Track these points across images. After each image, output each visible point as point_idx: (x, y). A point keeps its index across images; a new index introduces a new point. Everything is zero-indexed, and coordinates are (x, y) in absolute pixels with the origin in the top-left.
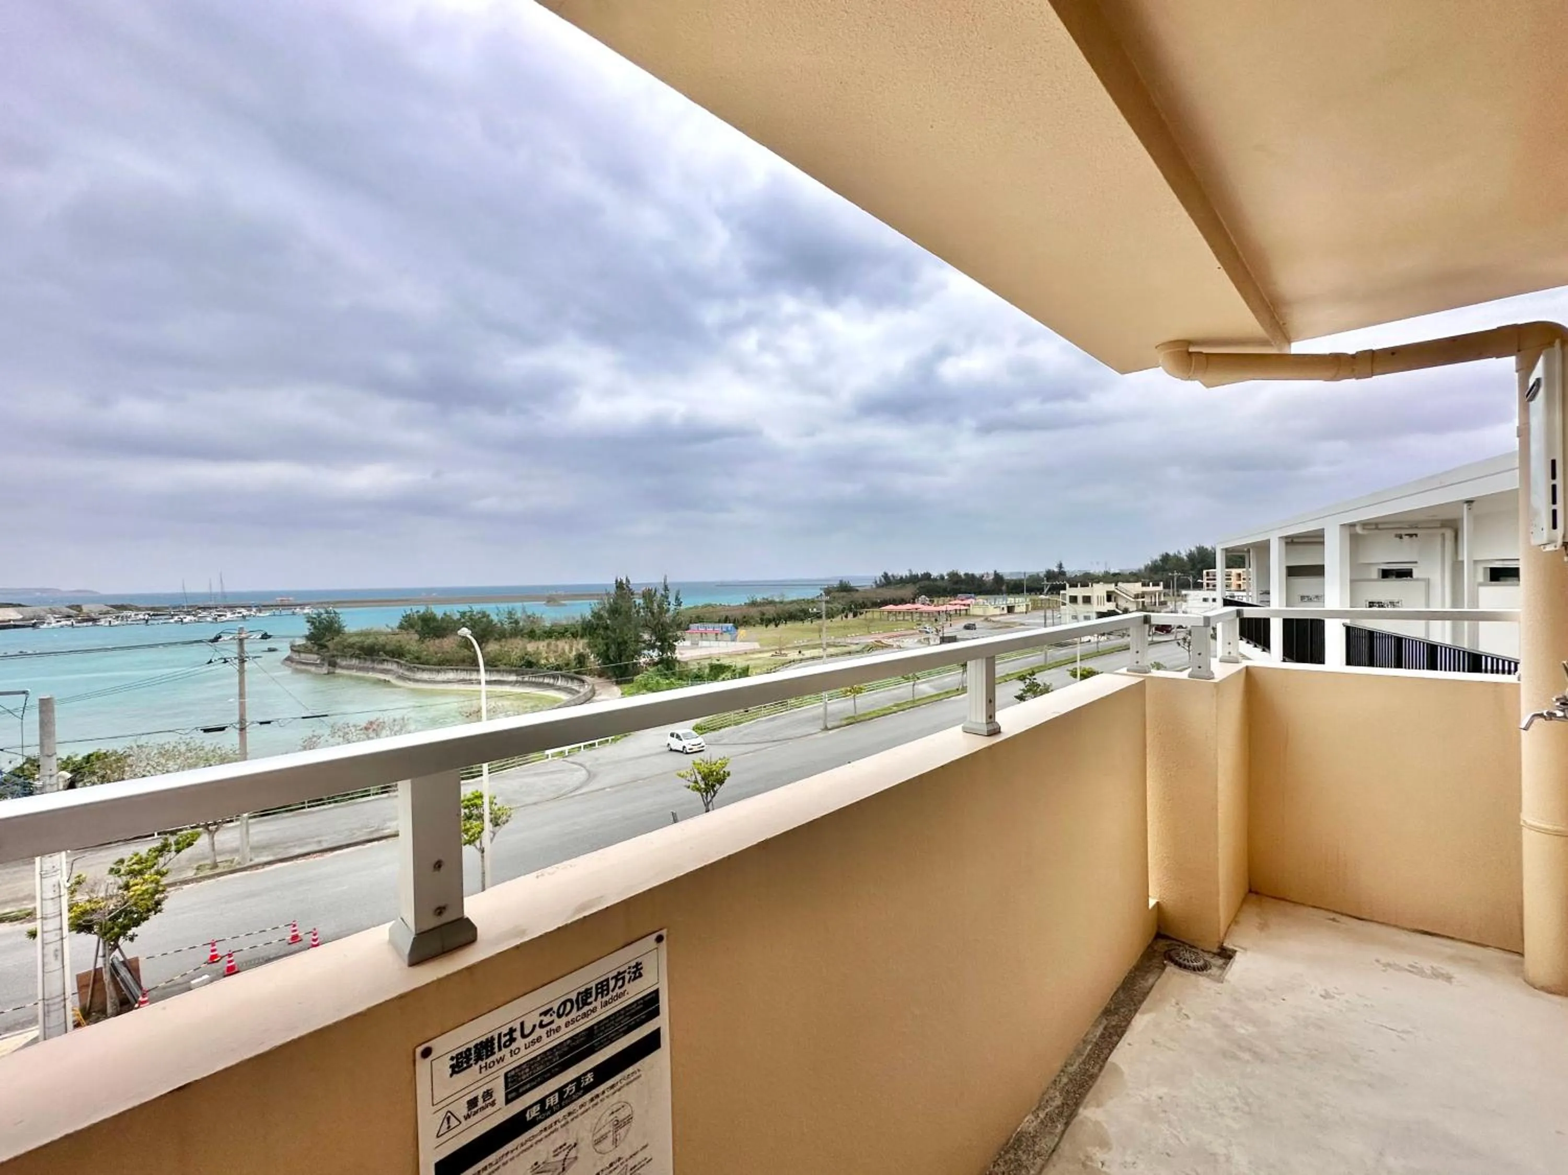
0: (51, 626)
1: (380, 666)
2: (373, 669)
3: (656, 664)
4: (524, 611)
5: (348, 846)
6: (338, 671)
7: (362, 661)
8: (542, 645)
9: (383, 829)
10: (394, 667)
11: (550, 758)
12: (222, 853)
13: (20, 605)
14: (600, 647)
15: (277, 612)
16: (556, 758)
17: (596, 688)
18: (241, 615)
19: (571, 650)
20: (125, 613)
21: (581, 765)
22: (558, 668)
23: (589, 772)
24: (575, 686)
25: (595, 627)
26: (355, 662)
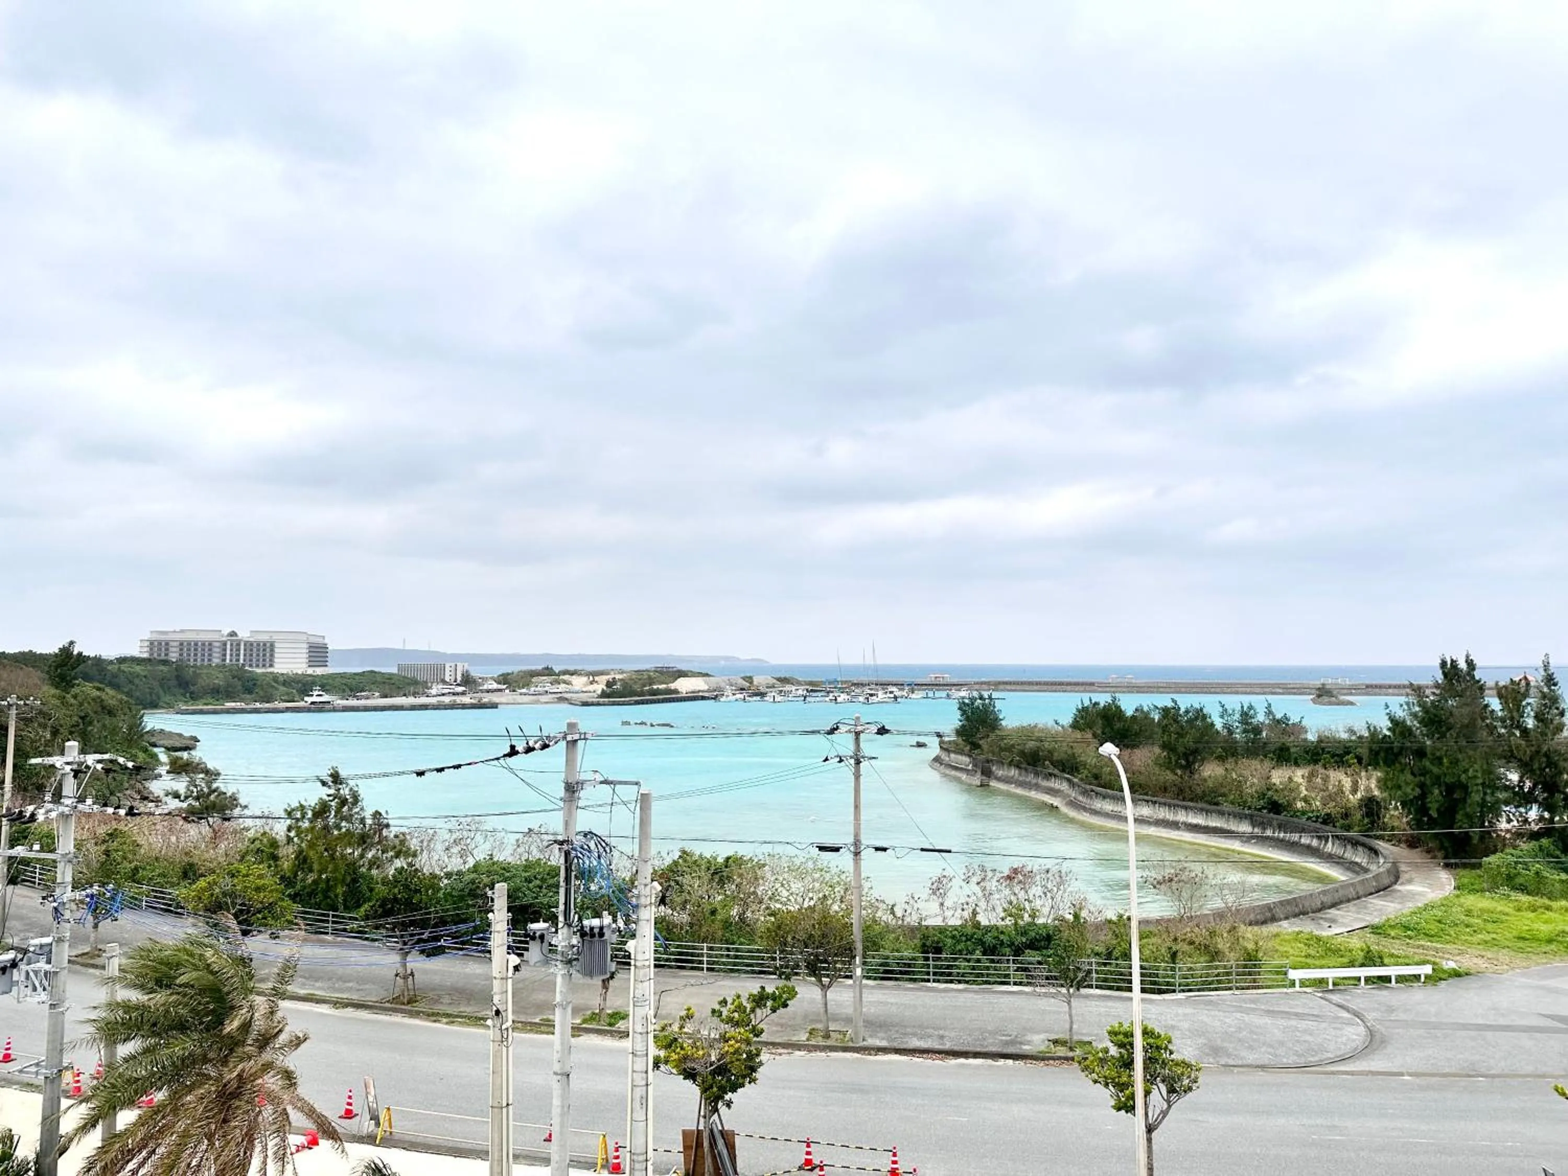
0: (729, 699)
1: (1045, 783)
2: (1037, 787)
3: (1535, 836)
4: (1269, 712)
5: (976, 1055)
6: (993, 783)
7: (1023, 772)
8: (1299, 775)
9: (1021, 1043)
10: (1064, 786)
11: (1297, 988)
12: (835, 1019)
13: (707, 675)
14: (1409, 790)
15: (931, 694)
16: (1308, 990)
17: (1403, 868)
18: (892, 696)
19: (1354, 790)
20: (788, 688)
21: (1356, 1014)
22: (1327, 820)
23: (1371, 1033)
24: (1360, 857)
25: (1395, 750)
26: (1013, 772)
